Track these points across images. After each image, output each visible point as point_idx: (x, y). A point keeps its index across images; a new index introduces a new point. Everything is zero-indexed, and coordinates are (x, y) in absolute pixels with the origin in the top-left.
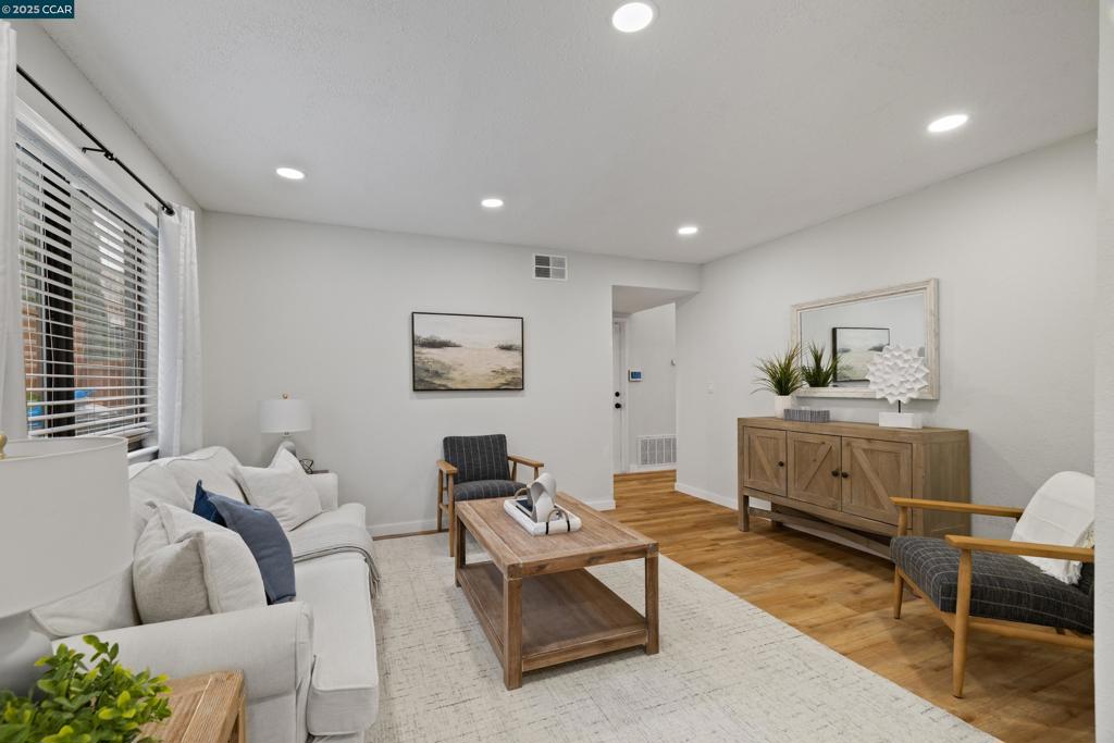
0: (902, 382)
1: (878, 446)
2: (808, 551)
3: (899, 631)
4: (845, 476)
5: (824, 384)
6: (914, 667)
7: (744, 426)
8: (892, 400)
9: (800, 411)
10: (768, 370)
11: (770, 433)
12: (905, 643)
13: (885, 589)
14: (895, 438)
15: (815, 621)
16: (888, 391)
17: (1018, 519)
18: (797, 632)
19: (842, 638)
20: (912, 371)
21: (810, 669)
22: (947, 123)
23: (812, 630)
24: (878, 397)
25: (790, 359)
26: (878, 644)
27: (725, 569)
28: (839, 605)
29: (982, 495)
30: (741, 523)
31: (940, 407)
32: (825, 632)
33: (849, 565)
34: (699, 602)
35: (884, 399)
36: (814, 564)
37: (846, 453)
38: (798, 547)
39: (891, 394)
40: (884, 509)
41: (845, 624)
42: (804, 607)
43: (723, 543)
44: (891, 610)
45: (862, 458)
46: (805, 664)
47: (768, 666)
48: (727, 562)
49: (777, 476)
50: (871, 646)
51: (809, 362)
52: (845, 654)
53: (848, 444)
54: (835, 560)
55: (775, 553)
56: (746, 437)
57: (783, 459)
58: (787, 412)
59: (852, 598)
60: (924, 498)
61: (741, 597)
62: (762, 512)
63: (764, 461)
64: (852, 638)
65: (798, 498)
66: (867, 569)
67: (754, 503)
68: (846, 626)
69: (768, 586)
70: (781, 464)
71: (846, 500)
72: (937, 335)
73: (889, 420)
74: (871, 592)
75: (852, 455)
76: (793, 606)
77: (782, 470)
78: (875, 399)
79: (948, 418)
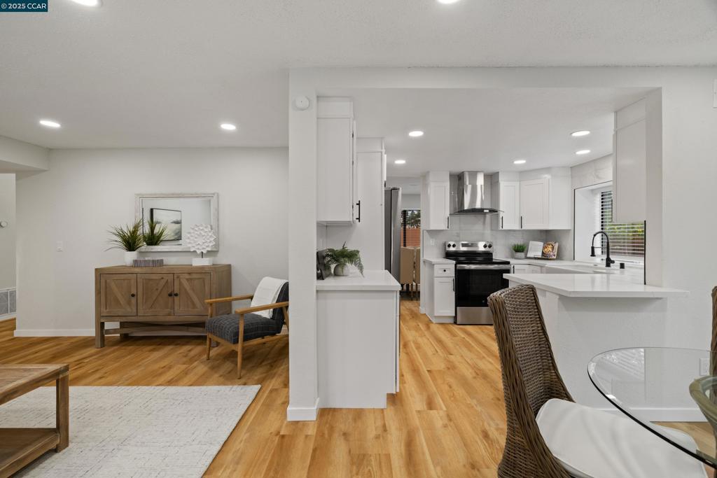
0: (204, 243)
1: (194, 276)
2: (152, 345)
3: (210, 365)
4: (176, 295)
5: (156, 244)
6: (221, 376)
7: (100, 273)
8: (199, 252)
9: (145, 261)
10: (119, 235)
11: (123, 277)
12: (214, 368)
13: (198, 349)
14: (202, 271)
15: (170, 378)
16: (197, 247)
17: (252, 299)
18: (162, 387)
19: (186, 380)
20: (208, 237)
21: (177, 400)
22: (228, 127)
23: (170, 383)
24: (192, 250)
25: (136, 228)
26: (204, 374)
27: (98, 375)
28: (179, 366)
29: (236, 292)
30: (98, 343)
31: (219, 255)
32: (177, 381)
33: (177, 345)
34: (87, 402)
35: (195, 252)
36: (157, 351)
37: (176, 283)
38: (144, 345)
39: (198, 249)
40: (197, 308)
41: (186, 373)
42: (161, 374)
43: (86, 361)
44: (205, 357)
45: (186, 285)
46: (173, 399)
47: (153, 411)
48: (97, 370)
49: (129, 303)
50: (201, 376)
51: (147, 230)
52: (191, 385)
53: (178, 277)
54: (169, 345)
55: (130, 354)
56: (103, 281)
57: (134, 291)
58: (135, 261)
59: (185, 359)
60: (216, 298)
61: (118, 386)
62: (115, 331)
63: (119, 296)
64: (192, 377)
65: (145, 314)
66: (186, 344)
67: (109, 326)
68: (186, 374)
69: (134, 372)
70: (133, 295)
71: (176, 308)
72: (218, 220)
73: (198, 262)
74: (192, 353)
75: (180, 283)
76: (154, 377)
77: (133, 300)
78: (190, 252)
79: (222, 260)
